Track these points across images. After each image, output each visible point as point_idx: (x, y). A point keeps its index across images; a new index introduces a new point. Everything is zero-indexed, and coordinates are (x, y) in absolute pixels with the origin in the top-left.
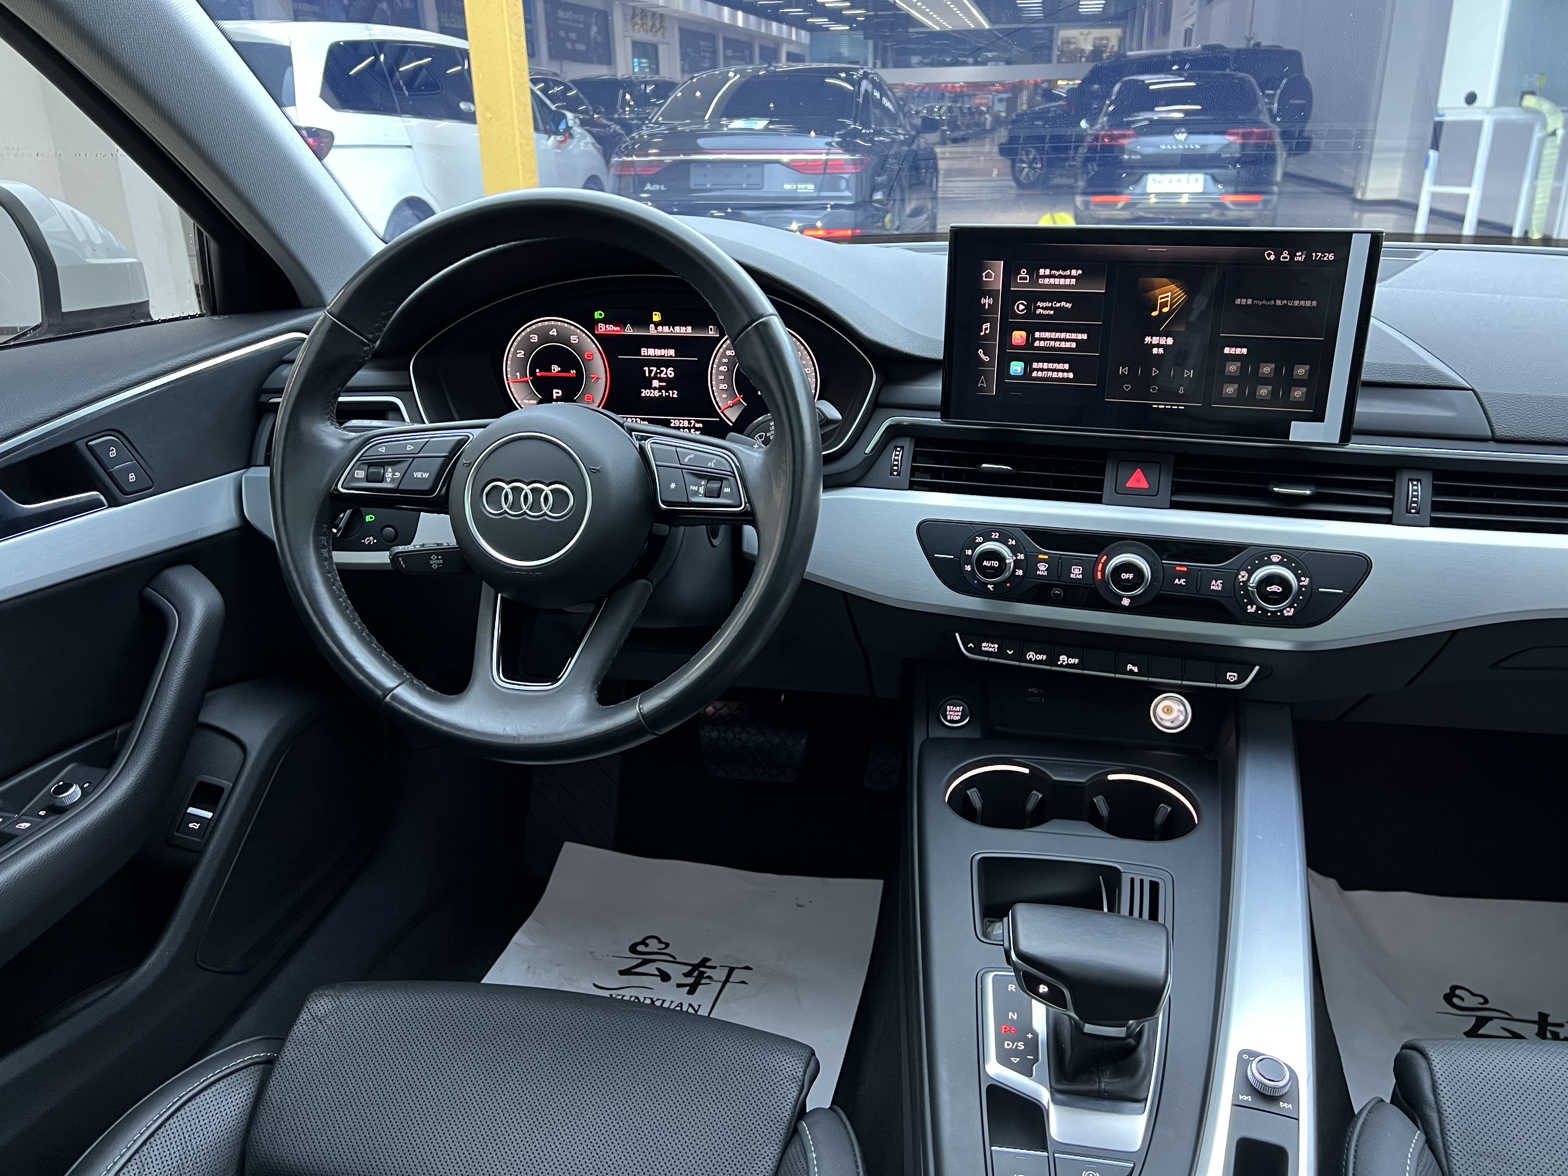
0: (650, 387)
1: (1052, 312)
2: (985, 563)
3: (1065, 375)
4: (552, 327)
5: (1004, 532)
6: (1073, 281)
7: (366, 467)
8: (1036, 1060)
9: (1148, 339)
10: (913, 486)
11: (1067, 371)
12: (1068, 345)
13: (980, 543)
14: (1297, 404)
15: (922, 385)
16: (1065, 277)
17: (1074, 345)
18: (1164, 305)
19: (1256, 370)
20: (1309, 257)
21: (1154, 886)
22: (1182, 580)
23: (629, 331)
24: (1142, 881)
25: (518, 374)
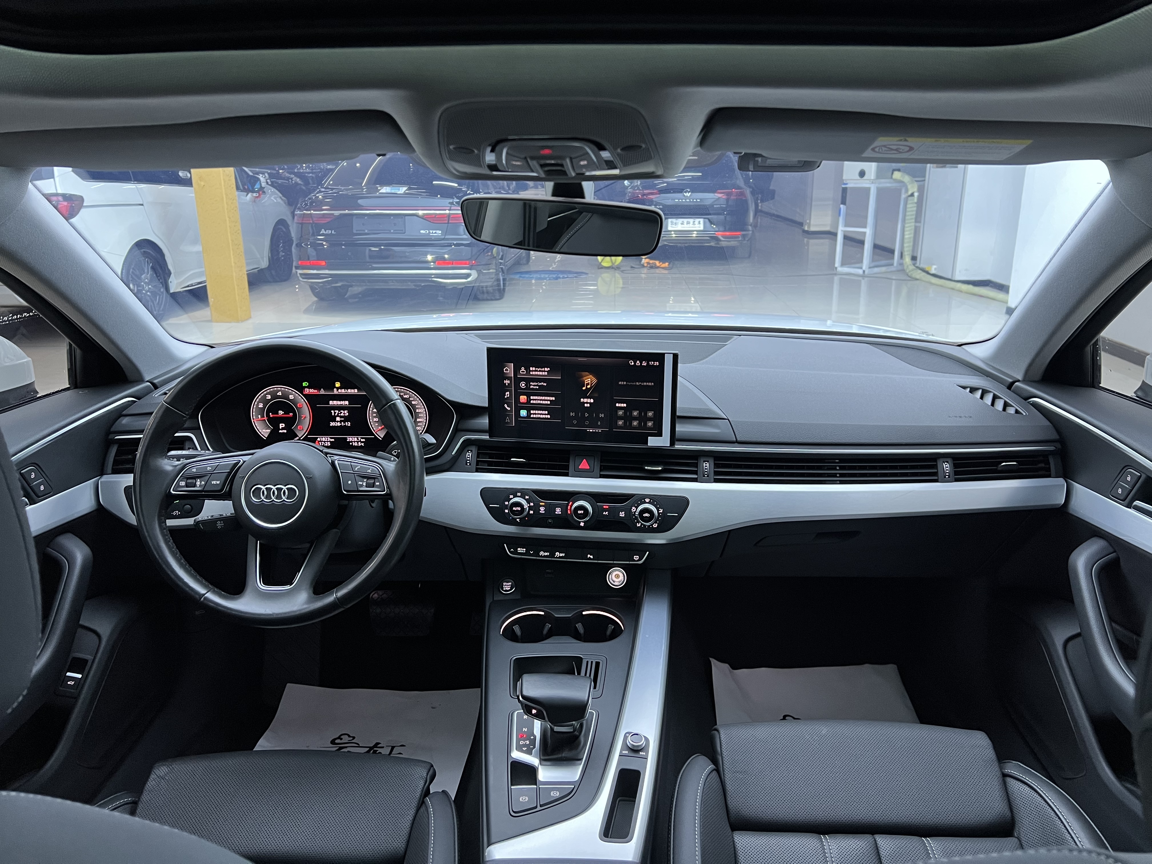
0: (335, 421)
1: (538, 387)
2: (514, 509)
3: (546, 416)
4: (279, 391)
5: (523, 493)
6: (546, 373)
7: (186, 480)
8: (534, 747)
9: (582, 400)
10: (477, 470)
11: (547, 415)
12: (546, 402)
13: (512, 499)
14: (650, 429)
15: (480, 420)
16: (542, 371)
17: (549, 403)
18: (588, 384)
19: (631, 413)
20: (648, 363)
21: (598, 664)
22: (607, 513)
23: (322, 392)
24: (592, 662)
25: (259, 416)
